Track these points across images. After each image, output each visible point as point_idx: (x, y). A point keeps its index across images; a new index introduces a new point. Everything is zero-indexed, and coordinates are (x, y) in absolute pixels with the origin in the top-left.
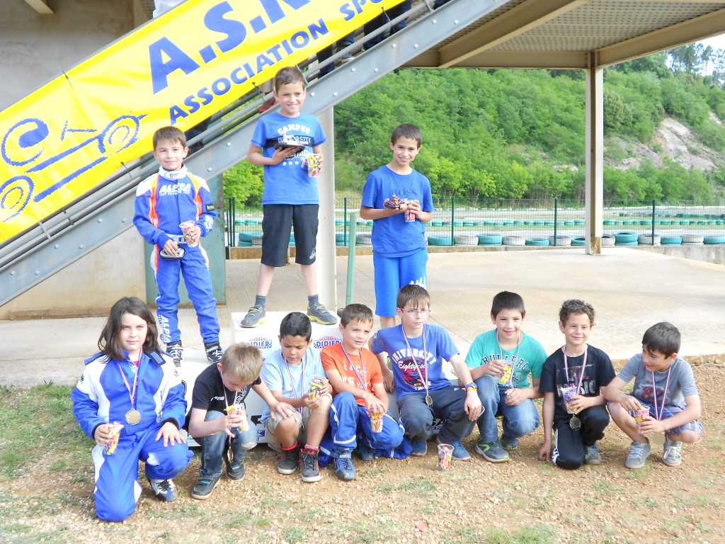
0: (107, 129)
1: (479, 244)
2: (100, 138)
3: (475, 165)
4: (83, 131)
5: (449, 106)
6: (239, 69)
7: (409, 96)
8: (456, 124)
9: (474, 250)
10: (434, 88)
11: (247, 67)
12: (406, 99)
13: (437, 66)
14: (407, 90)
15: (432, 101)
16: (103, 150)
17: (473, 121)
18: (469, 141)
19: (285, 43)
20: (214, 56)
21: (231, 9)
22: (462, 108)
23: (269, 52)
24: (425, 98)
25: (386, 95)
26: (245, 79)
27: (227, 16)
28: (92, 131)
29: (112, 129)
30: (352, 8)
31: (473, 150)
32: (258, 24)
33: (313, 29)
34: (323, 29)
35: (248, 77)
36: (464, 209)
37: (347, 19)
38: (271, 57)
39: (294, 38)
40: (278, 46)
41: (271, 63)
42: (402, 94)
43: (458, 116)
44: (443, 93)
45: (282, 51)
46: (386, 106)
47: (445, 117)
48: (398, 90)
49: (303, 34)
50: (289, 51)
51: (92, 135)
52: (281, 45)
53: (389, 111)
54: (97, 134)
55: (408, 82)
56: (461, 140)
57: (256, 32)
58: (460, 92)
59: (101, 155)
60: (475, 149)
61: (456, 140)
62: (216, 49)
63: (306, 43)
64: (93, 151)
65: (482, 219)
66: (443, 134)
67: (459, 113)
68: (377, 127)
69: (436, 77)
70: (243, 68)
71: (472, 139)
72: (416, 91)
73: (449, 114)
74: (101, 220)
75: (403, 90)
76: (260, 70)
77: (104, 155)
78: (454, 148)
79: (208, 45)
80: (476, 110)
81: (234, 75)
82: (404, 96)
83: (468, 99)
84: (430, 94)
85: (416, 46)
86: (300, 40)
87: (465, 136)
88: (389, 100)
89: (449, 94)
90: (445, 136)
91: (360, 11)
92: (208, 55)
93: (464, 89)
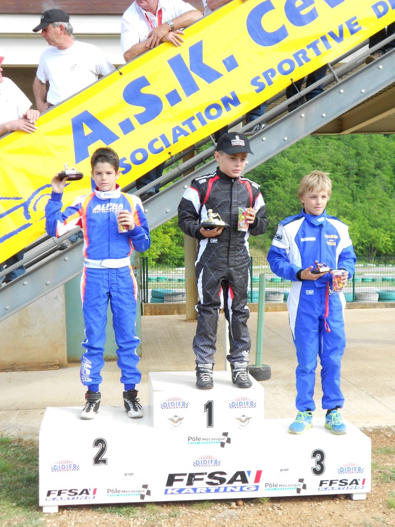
0: (32, 197)
1: (379, 300)
2: (26, 205)
3: (372, 224)
4: (9, 199)
5: (347, 168)
6: (156, 140)
7: (309, 159)
8: (353, 185)
9: (374, 306)
10: (334, 151)
11: (163, 137)
12: (305, 162)
13: (339, 132)
14: (307, 154)
15: (331, 164)
16: (28, 217)
17: (370, 182)
18: (366, 201)
19: (199, 115)
20: (133, 128)
21: (149, 84)
22: (359, 170)
23: (184, 124)
24: (323, 161)
25: (286, 159)
26: (161, 150)
27: (144, 90)
28: (18, 198)
29: (36, 197)
30: (263, 80)
31: (370, 210)
32: (174, 98)
33: (226, 101)
34: (235, 101)
35: (164, 147)
36: (362, 265)
37: (258, 91)
38: (186, 128)
39: (208, 110)
40: (193, 118)
41: (187, 134)
42: (302, 158)
43: (355, 178)
44: (341, 156)
45: (196, 123)
46: (287, 169)
47: (342, 178)
48: (298, 154)
49: (216, 106)
50: (203, 123)
51: (18, 203)
52: (196, 117)
53: (290, 174)
54: (22, 201)
55: (307, 147)
56: (358, 200)
57: (172, 105)
58: (358, 154)
59: (26, 222)
60: (372, 208)
61: (353, 201)
62: (135, 122)
63: (219, 114)
64: (18, 218)
65: (379, 275)
66: (341, 195)
67: (357, 174)
68: (279, 189)
69: (335, 141)
70: (159, 139)
71: (369, 199)
72: (316, 155)
73: (347, 175)
74: (26, 283)
75: (303, 154)
76: (175, 141)
77: (30, 221)
78: (352, 208)
79: (127, 118)
80: (373, 171)
81: (151, 145)
82: (304, 160)
83: (366, 161)
84: (328, 157)
85: (324, 115)
86: (213, 112)
87: (362, 196)
88: (290, 164)
89: (347, 157)
90: (343, 197)
91: (270, 83)
92: (127, 126)
93: (361, 152)
